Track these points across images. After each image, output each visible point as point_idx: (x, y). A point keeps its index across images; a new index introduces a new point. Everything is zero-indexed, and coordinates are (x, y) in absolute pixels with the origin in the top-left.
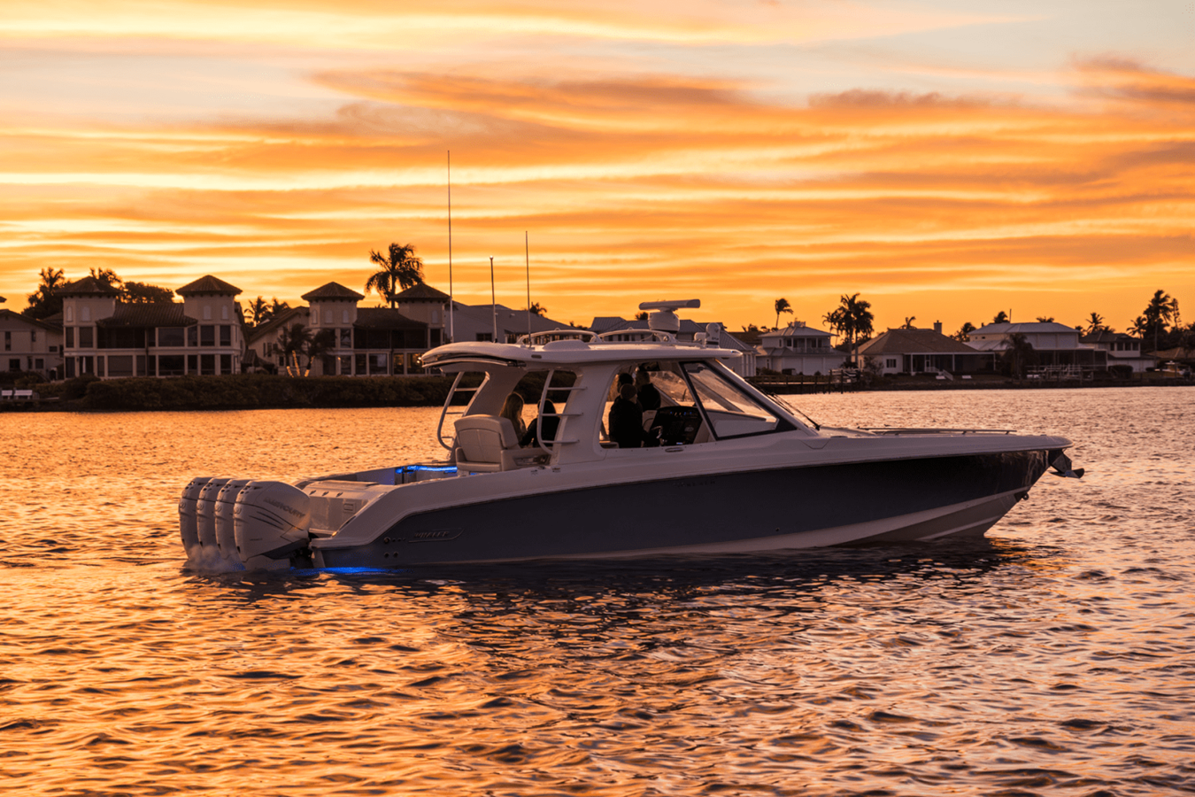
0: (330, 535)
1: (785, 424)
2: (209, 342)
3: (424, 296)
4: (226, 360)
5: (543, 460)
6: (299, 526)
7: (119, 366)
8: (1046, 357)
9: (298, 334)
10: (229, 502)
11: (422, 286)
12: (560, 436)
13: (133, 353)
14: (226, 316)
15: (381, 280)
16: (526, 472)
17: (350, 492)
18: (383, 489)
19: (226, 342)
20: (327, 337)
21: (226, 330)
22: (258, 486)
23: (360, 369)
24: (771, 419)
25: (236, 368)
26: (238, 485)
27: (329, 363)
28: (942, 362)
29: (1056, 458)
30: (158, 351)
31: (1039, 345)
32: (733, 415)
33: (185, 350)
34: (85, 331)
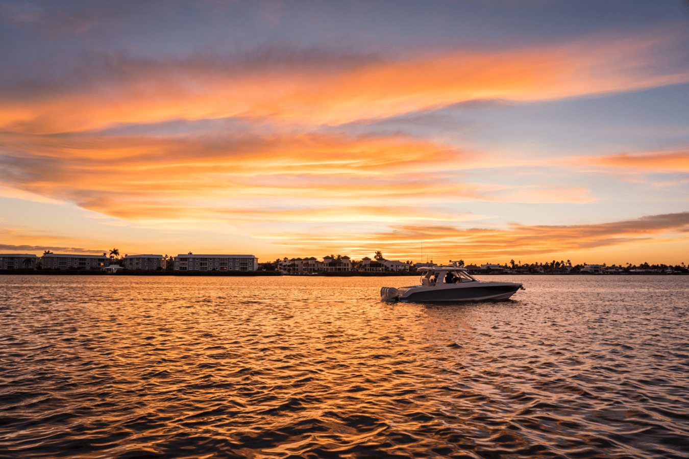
0: (401, 295)
1: (474, 280)
2: (345, 266)
3: (381, 259)
4: (348, 268)
5: (434, 285)
6: (397, 294)
7: (332, 269)
8: (493, 270)
9: (361, 265)
10: (386, 290)
11: (382, 257)
12: (437, 281)
13: (334, 267)
14: (348, 262)
15: (375, 257)
16: (431, 287)
17: (405, 289)
18: (410, 289)
19: (348, 266)
20: (365, 265)
21: (348, 264)
22: (390, 288)
23: (371, 270)
24: (471, 279)
25: (350, 270)
26: (388, 288)
27: (366, 269)
28: (476, 271)
29: (520, 286)
30: (337, 267)
31: (492, 268)
32: (467, 279)
33: (341, 267)
34: (327, 264)
